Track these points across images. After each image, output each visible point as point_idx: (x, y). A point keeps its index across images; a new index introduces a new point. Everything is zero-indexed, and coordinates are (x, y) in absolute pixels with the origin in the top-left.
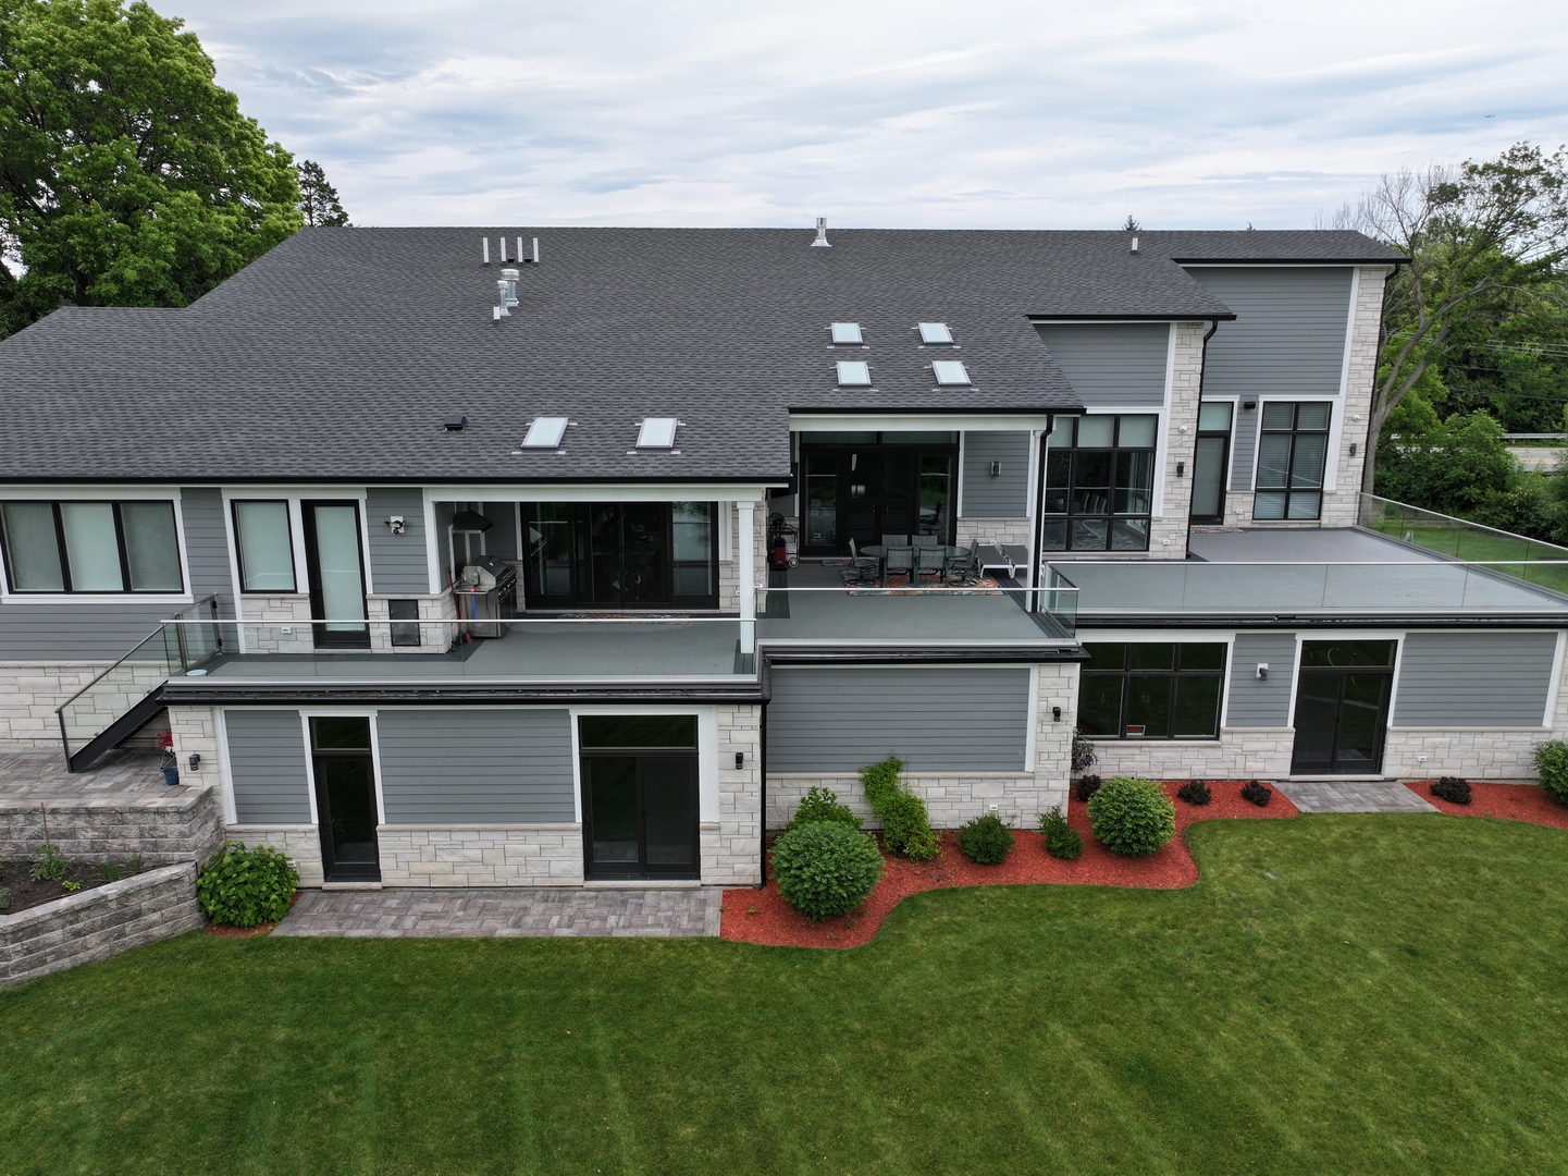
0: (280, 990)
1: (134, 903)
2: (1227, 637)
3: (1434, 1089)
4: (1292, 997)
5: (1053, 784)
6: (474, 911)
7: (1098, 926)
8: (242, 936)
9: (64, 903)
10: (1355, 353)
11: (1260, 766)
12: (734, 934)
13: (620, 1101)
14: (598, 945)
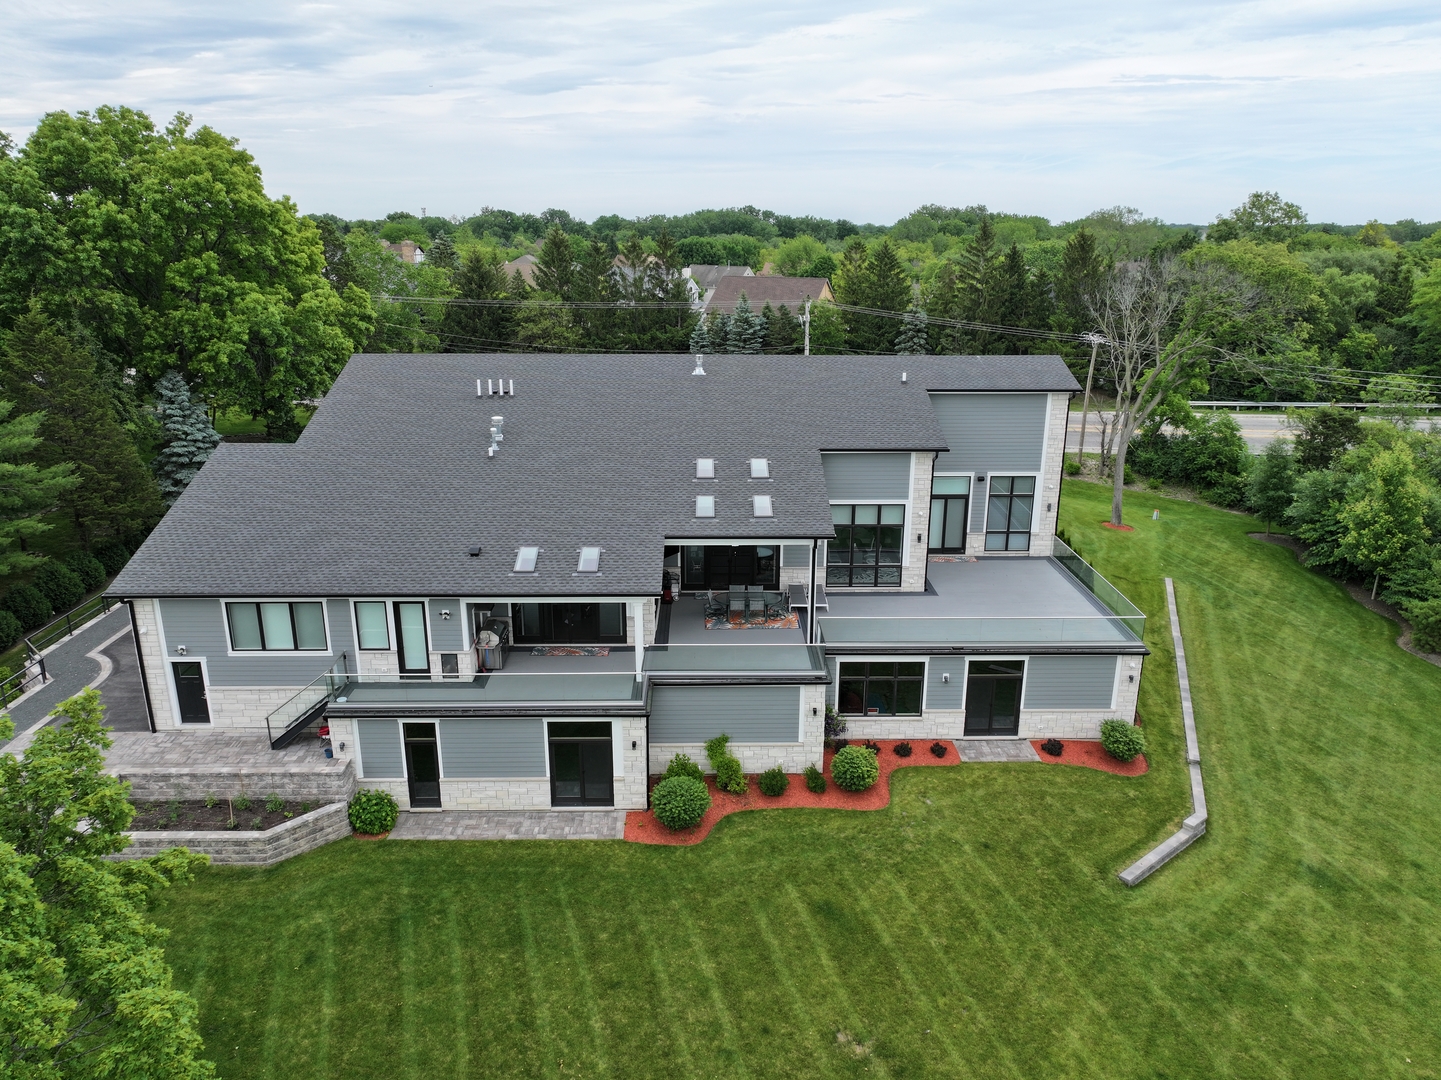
0: (400, 868)
1: (320, 823)
2: (925, 659)
3: (964, 916)
4: (914, 870)
5: (814, 749)
6: (493, 825)
7: (825, 832)
8: (373, 839)
9: (289, 824)
10: (1050, 446)
11: (945, 731)
12: (631, 839)
13: (572, 922)
14: (560, 843)
